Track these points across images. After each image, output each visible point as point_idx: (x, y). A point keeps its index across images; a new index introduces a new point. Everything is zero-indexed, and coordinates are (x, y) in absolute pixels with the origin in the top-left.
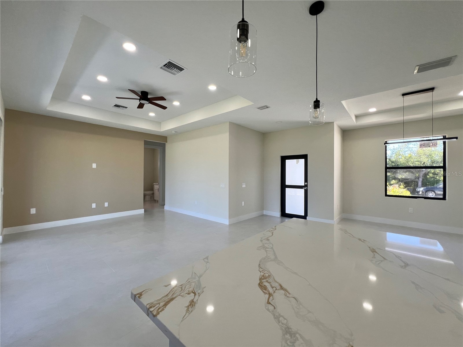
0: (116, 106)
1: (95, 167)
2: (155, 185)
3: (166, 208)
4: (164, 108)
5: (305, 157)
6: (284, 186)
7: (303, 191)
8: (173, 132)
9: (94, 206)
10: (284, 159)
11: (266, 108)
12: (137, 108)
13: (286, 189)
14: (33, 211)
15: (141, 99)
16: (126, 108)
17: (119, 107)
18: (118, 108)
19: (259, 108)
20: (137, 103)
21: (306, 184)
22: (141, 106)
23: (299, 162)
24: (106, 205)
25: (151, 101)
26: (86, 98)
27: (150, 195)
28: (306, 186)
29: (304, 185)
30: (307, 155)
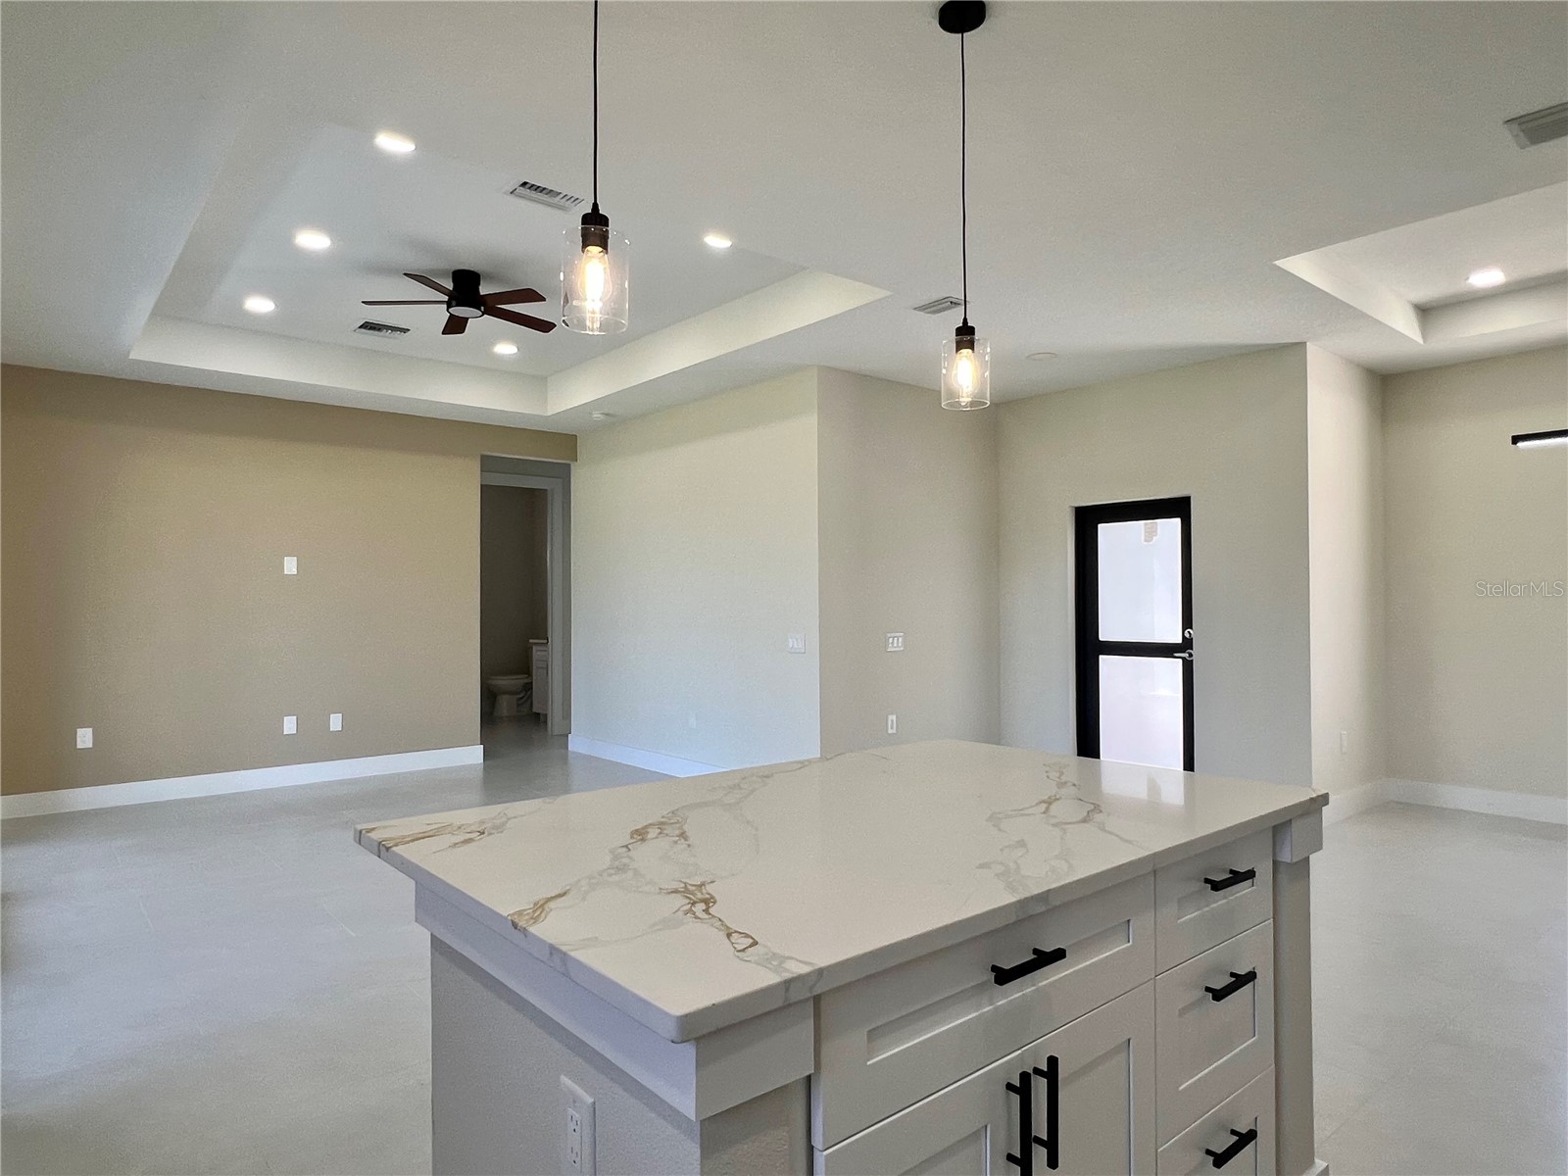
0: (368, 326)
1: (294, 571)
2: (534, 648)
3: (577, 744)
4: (545, 326)
5: (1178, 508)
6: (1089, 648)
7: (1174, 666)
8: (596, 415)
9: (290, 725)
10: (1088, 520)
11: (948, 308)
12: (443, 333)
13: (1102, 658)
14: (85, 738)
15: (454, 303)
16: (405, 331)
17: (379, 330)
18: (376, 332)
19: (923, 308)
20: (441, 315)
21: (1187, 635)
22: (455, 326)
23: (1156, 531)
24: (336, 722)
25: (490, 306)
26: (259, 305)
27: (517, 693)
28: (1187, 644)
29: (1180, 641)
30: (1189, 498)
